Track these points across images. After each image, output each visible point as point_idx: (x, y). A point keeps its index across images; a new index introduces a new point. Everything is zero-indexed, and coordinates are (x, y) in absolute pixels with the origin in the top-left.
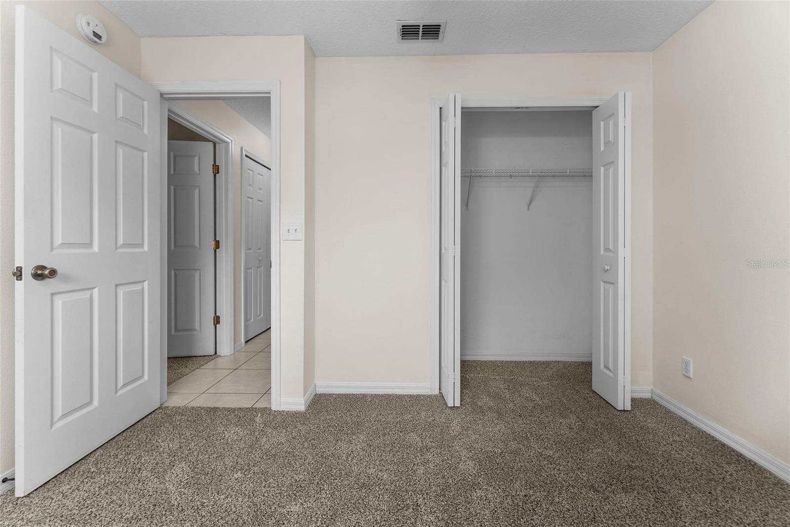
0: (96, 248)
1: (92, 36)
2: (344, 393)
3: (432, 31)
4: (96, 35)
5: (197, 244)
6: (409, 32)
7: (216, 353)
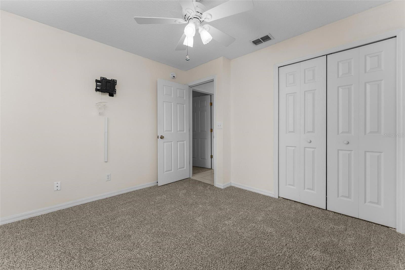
0: (173, 132)
1: (173, 77)
2: (240, 188)
3: (266, 38)
4: (174, 77)
5: (206, 130)
6: (256, 42)
7: (211, 168)
